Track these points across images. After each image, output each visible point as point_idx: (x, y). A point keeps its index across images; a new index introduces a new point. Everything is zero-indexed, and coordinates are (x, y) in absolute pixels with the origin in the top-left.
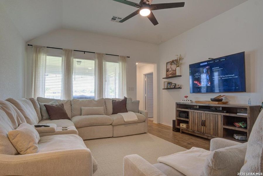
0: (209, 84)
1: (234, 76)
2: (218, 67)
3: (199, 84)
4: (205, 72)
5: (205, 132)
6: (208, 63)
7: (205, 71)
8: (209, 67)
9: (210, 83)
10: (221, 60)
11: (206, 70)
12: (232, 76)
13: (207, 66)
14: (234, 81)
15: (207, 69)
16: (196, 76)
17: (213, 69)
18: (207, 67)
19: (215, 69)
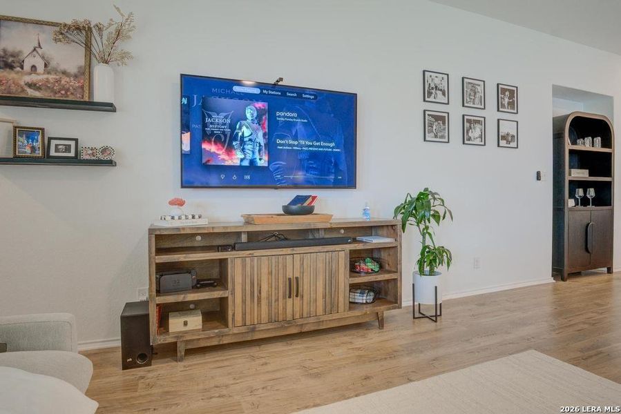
0: (262, 161)
1: (333, 148)
2: (295, 115)
3: (226, 157)
4: (248, 116)
5: (297, 316)
6: (265, 91)
7: (252, 114)
8: (266, 104)
9: (265, 158)
10: (304, 96)
11: (255, 114)
12: (329, 147)
13: (257, 101)
14: (333, 161)
15: (259, 110)
16: (212, 123)
17: (279, 116)
18: (260, 105)
19: (284, 117)
